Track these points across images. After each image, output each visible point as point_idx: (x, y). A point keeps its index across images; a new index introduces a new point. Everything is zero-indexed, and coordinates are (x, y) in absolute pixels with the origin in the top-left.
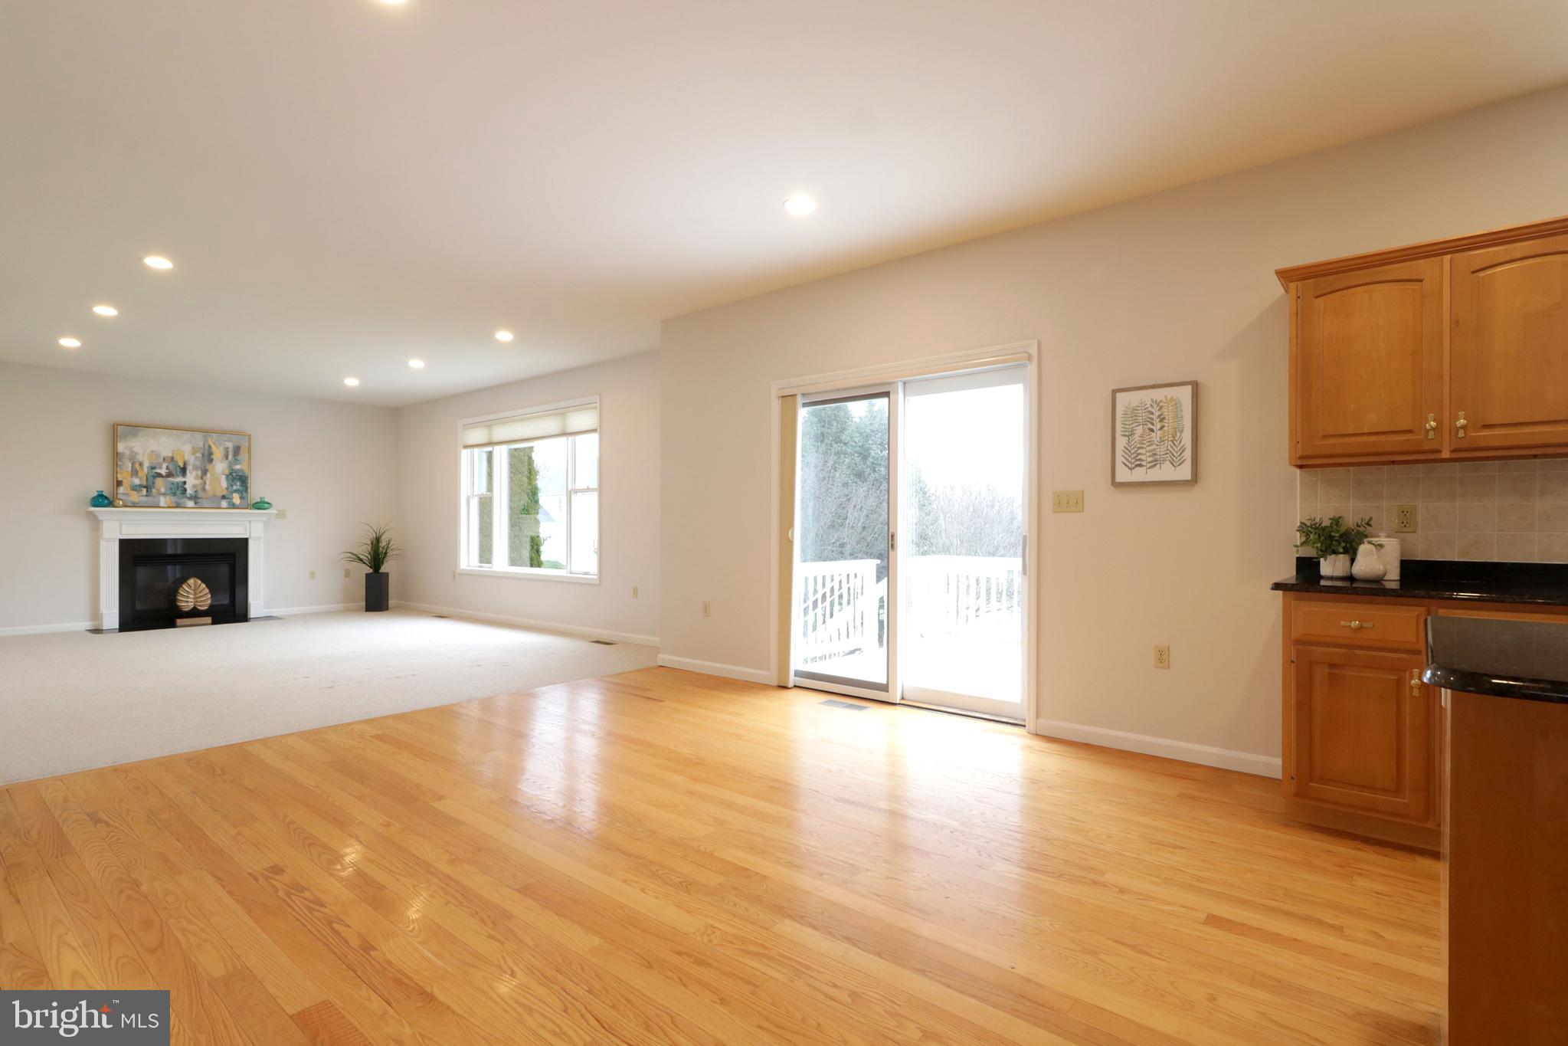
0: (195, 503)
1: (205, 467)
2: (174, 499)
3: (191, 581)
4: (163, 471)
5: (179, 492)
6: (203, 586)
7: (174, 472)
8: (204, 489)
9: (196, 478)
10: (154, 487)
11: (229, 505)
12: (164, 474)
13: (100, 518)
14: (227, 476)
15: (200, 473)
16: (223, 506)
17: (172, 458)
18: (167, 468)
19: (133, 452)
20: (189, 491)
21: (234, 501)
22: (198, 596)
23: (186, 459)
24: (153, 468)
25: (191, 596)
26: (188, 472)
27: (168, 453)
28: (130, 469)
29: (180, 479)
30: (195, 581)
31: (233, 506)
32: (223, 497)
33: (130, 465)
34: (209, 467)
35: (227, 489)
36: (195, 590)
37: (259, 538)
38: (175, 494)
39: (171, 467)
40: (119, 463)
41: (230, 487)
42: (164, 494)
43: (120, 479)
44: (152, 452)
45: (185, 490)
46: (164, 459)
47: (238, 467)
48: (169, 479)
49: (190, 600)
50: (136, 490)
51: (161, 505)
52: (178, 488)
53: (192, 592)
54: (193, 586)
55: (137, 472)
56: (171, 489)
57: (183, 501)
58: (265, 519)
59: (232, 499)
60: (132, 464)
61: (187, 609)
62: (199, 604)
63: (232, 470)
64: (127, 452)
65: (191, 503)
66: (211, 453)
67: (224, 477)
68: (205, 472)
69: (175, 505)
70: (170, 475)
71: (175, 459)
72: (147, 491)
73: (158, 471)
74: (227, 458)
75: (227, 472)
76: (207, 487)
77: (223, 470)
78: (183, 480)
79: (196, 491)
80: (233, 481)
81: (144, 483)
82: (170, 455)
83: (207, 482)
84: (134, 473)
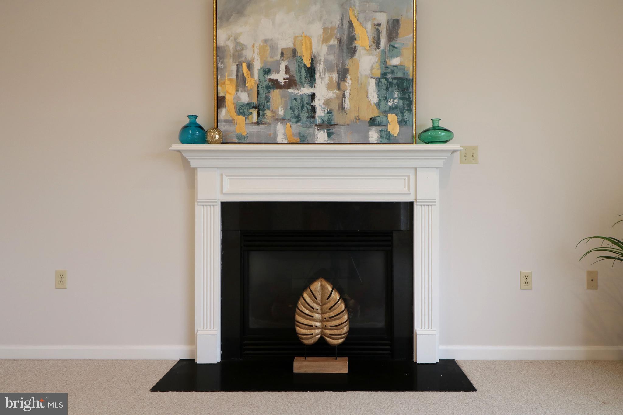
0: (329, 135)
1: (343, 64)
2: (296, 128)
3: (317, 286)
4: (281, 77)
5: (304, 115)
6: (336, 296)
7: (297, 78)
8: (342, 108)
9: (329, 87)
10: (268, 108)
11: (381, 136)
12: (282, 81)
13: (193, 164)
14: (378, 80)
15: (335, 76)
16: (371, 140)
17: (294, 51)
18: (287, 70)
19: (237, 44)
20: (320, 113)
21: (390, 128)
22: (327, 316)
23: (315, 51)
24: (266, 72)
25: (317, 316)
26: (317, 75)
27: (286, 43)
28: (234, 77)
29: (306, 90)
30: (323, 287)
31: (388, 139)
32: (373, 122)
33: (234, 68)
34: (349, 64)
35: (378, 105)
36: (322, 305)
37: (430, 203)
38: (298, 119)
39: (293, 68)
40: (219, 65)
41: (383, 103)
42: (283, 120)
43: (221, 95)
44: (266, 41)
45: (314, 110)
46: (282, 54)
47: (395, 61)
48: (291, 91)
49: (313, 323)
50: (243, 114)
51: (279, 140)
52: (303, 107)
53: (318, 308)
54: (319, 298)
55: (244, 80)
56: (292, 109)
57: (310, 130)
58: (441, 164)
59: (386, 126)
60: (237, 65)
61: (310, 342)
62: (329, 332)
63: (387, 68)
64: (231, 45)
65: (322, 136)
66: (352, 38)
67: (373, 82)
68: (343, 74)
69: (298, 140)
70: (291, 83)
71: (299, 53)
72: (259, 115)
73: (274, 76)
74: (377, 43)
75: (378, 73)
76: (347, 104)
77: (372, 69)
78: (309, 91)
79: (330, 113)
80: (387, 89)
81: (255, 100)
82: (291, 46)
83: (347, 95)
84: (241, 82)
